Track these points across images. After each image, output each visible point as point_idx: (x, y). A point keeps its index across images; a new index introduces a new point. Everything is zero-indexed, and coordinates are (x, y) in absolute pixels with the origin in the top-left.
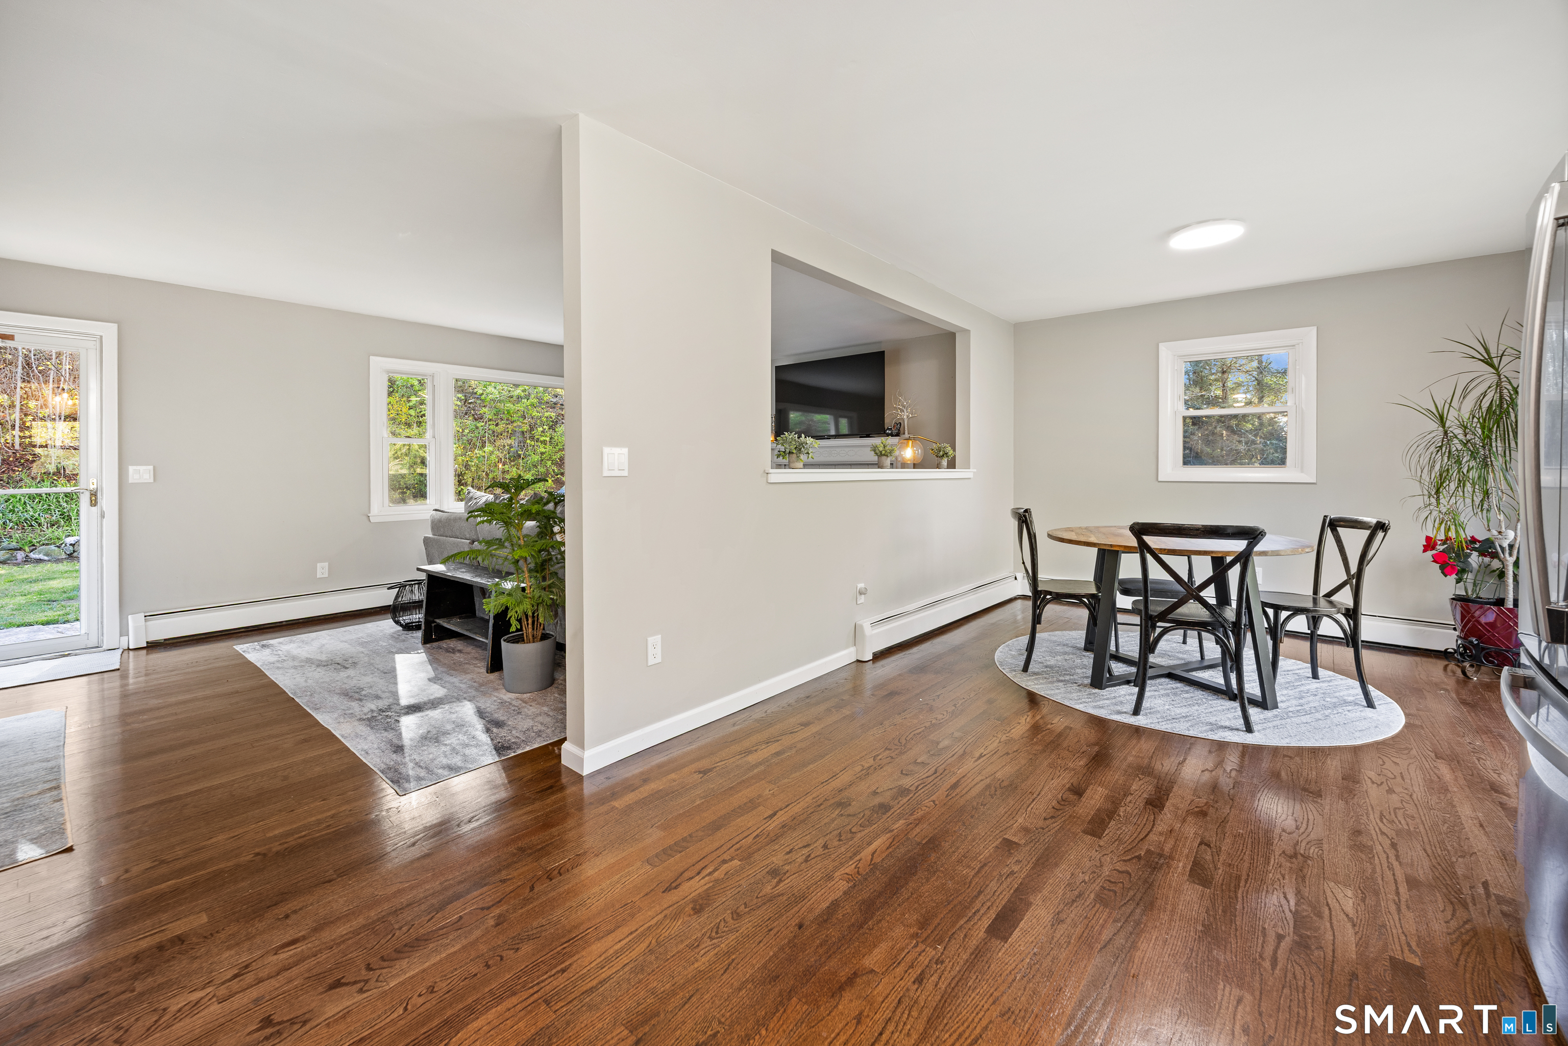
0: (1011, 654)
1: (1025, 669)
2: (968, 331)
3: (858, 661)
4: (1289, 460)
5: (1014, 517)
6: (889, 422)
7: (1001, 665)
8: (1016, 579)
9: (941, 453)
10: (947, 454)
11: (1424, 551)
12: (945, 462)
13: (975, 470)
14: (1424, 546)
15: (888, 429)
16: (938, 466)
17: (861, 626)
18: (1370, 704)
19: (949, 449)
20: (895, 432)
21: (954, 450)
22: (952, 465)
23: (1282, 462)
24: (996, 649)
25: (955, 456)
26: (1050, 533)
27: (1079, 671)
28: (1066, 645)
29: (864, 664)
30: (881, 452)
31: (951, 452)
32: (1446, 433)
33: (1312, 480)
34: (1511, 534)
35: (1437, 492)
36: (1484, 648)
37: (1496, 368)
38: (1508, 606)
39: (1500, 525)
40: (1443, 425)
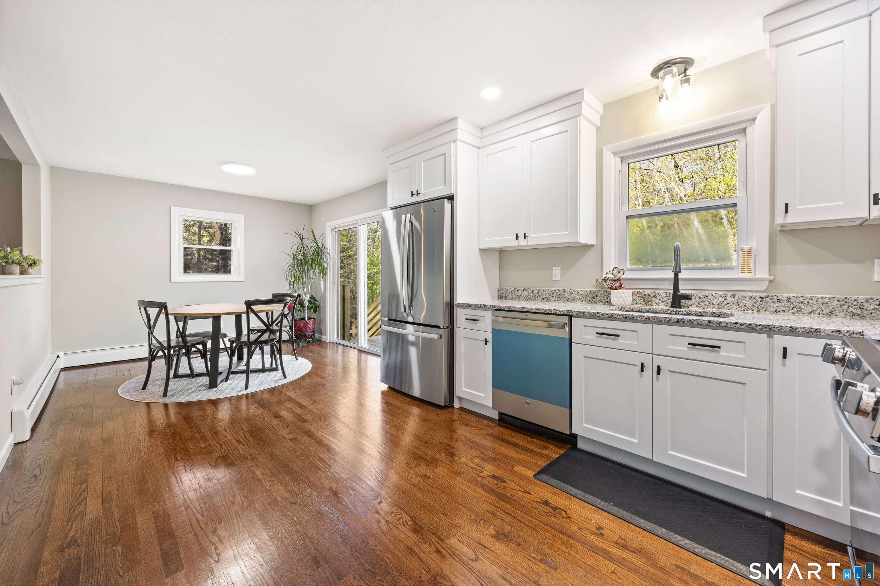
2: (37, 166)
3: (16, 444)
4: (232, 272)
8: (58, 356)
17: (21, 412)
18: (297, 359)
23: (229, 272)
29: (25, 444)
32: (294, 263)
33: (242, 279)
34: (308, 296)
35: (294, 284)
36: (302, 335)
37: (302, 242)
38: (306, 319)
39: (306, 293)
40: (294, 260)
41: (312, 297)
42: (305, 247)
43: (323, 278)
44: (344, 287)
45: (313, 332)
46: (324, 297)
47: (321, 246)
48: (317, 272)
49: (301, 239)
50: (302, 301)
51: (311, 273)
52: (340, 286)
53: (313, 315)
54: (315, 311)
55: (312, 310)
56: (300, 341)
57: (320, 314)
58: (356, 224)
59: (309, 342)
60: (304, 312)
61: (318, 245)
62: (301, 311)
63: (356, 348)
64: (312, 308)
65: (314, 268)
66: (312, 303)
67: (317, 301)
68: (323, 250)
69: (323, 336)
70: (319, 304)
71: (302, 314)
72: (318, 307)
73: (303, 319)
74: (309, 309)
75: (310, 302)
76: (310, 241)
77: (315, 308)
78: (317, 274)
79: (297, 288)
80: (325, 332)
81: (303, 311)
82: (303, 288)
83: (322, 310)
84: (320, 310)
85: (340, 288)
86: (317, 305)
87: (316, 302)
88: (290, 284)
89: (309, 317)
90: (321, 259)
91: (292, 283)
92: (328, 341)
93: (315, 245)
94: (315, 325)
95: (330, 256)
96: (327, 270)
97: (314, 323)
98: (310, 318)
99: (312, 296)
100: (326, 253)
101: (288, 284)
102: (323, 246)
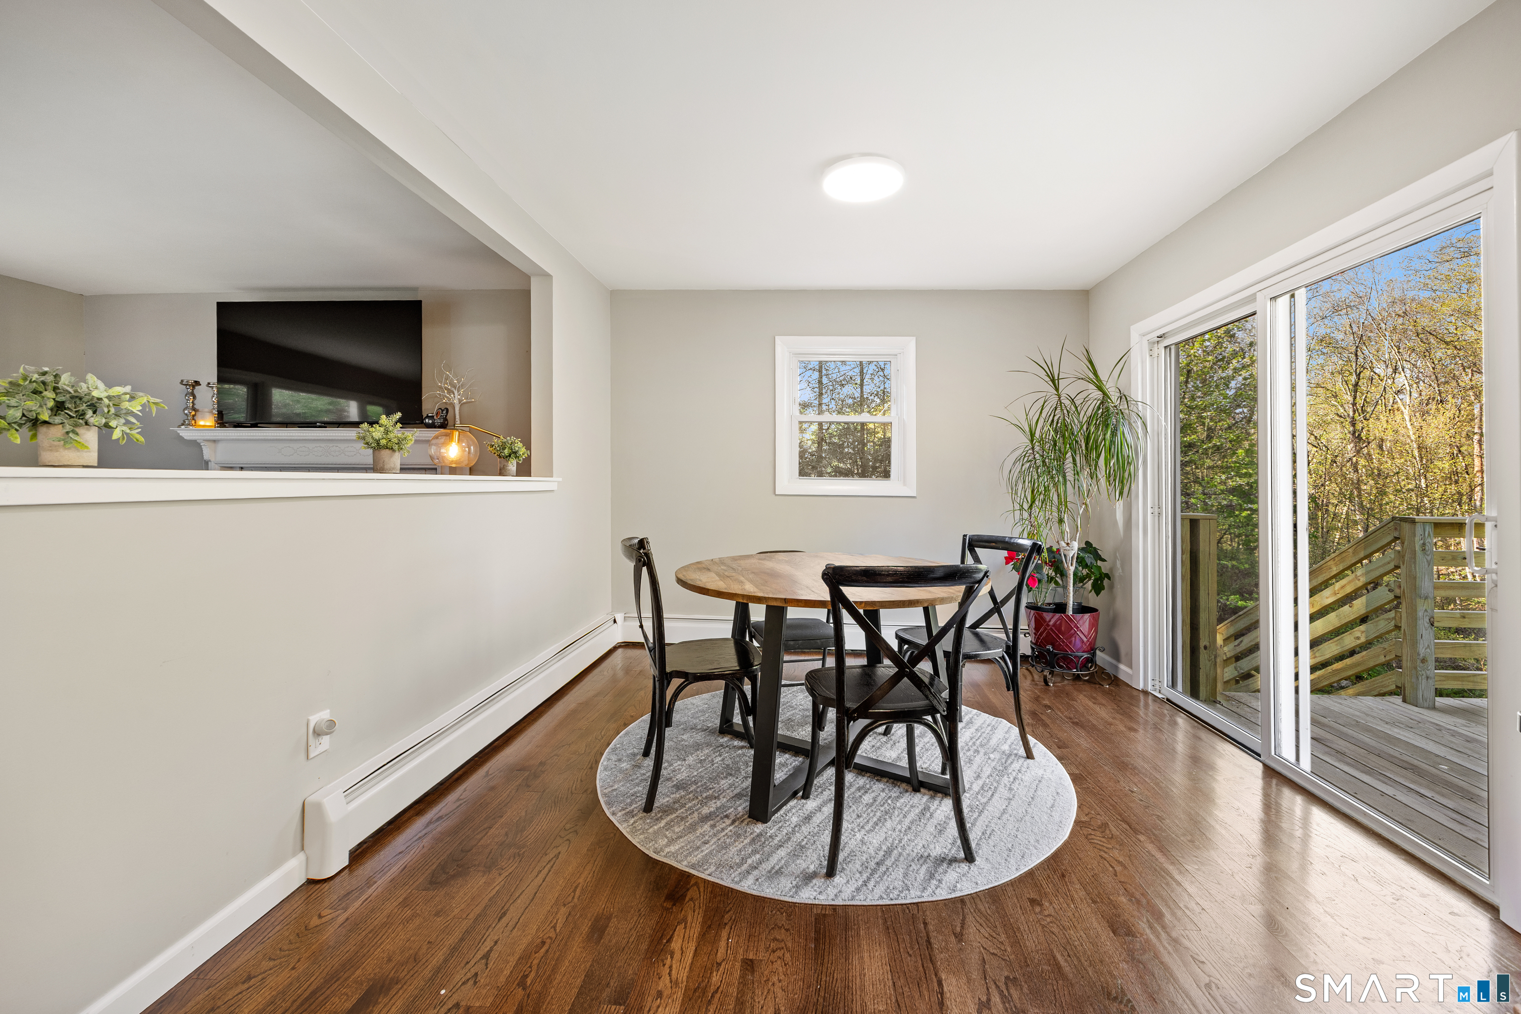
0: (621, 771)
1: (648, 808)
2: (547, 276)
3: (311, 882)
4: (892, 474)
5: (630, 557)
6: (429, 407)
7: (609, 804)
8: (615, 621)
9: (506, 452)
10: (515, 453)
11: (1007, 563)
12: (512, 465)
13: (560, 479)
14: (1005, 558)
15: (428, 417)
16: (502, 472)
17: (319, 807)
18: (1029, 755)
19: (519, 446)
20: (438, 421)
21: (528, 447)
22: (524, 470)
23: (886, 475)
24: (597, 762)
25: (529, 457)
26: (681, 576)
27: (724, 783)
28: (693, 728)
29: (326, 886)
30: (378, 442)
31: (522, 451)
32: (1033, 448)
33: (913, 493)
34: (1076, 545)
35: (1031, 507)
36: (1056, 655)
37: (1057, 389)
38: (1070, 612)
39: (1067, 537)
40: (1032, 441)
41: (1088, 548)
42: (1067, 402)
43: (1121, 493)
44: (1194, 524)
45: (1092, 650)
46: (1126, 553)
47: (1114, 396)
48: (1102, 474)
49: (1053, 381)
50: (1057, 556)
51: (1085, 481)
52: (1183, 519)
53: (1093, 600)
54: (1098, 588)
55: (1089, 585)
56: (1052, 673)
57: (1112, 599)
58: (1252, 298)
59: (1077, 678)
60: (1065, 587)
61: (1104, 393)
62: (1056, 583)
63: (1256, 754)
64: (1088, 576)
65: (1093, 463)
66: (1086, 566)
67: (1104, 560)
68: (1124, 406)
69: (1122, 667)
70: (1111, 569)
71: (1060, 590)
72: (1107, 576)
73: (1061, 608)
74: (1079, 579)
75: (1080, 561)
76: (1084, 385)
77: (1096, 580)
78: (1103, 481)
79: (1041, 520)
80: (1130, 655)
81: (1060, 582)
82: (1061, 521)
83: (1118, 587)
84: (1112, 587)
85: (1182, 525)
86: (1104, 571)
87: (1099, 563)
88: (1022, 508)
89: (1080, 604)
90: (1114, 434)
91: (1026, 506)
92: (1141, 687)
93: (1098, 394)
94: (1096, 631)
95: (1144, 424)
96: (1136, 470)
97: (1094, 624)
98: (1082, 609)
99: (1087, 543)
100: (1134, 415)
101: (1017, 507)
102: (1123, 397)
